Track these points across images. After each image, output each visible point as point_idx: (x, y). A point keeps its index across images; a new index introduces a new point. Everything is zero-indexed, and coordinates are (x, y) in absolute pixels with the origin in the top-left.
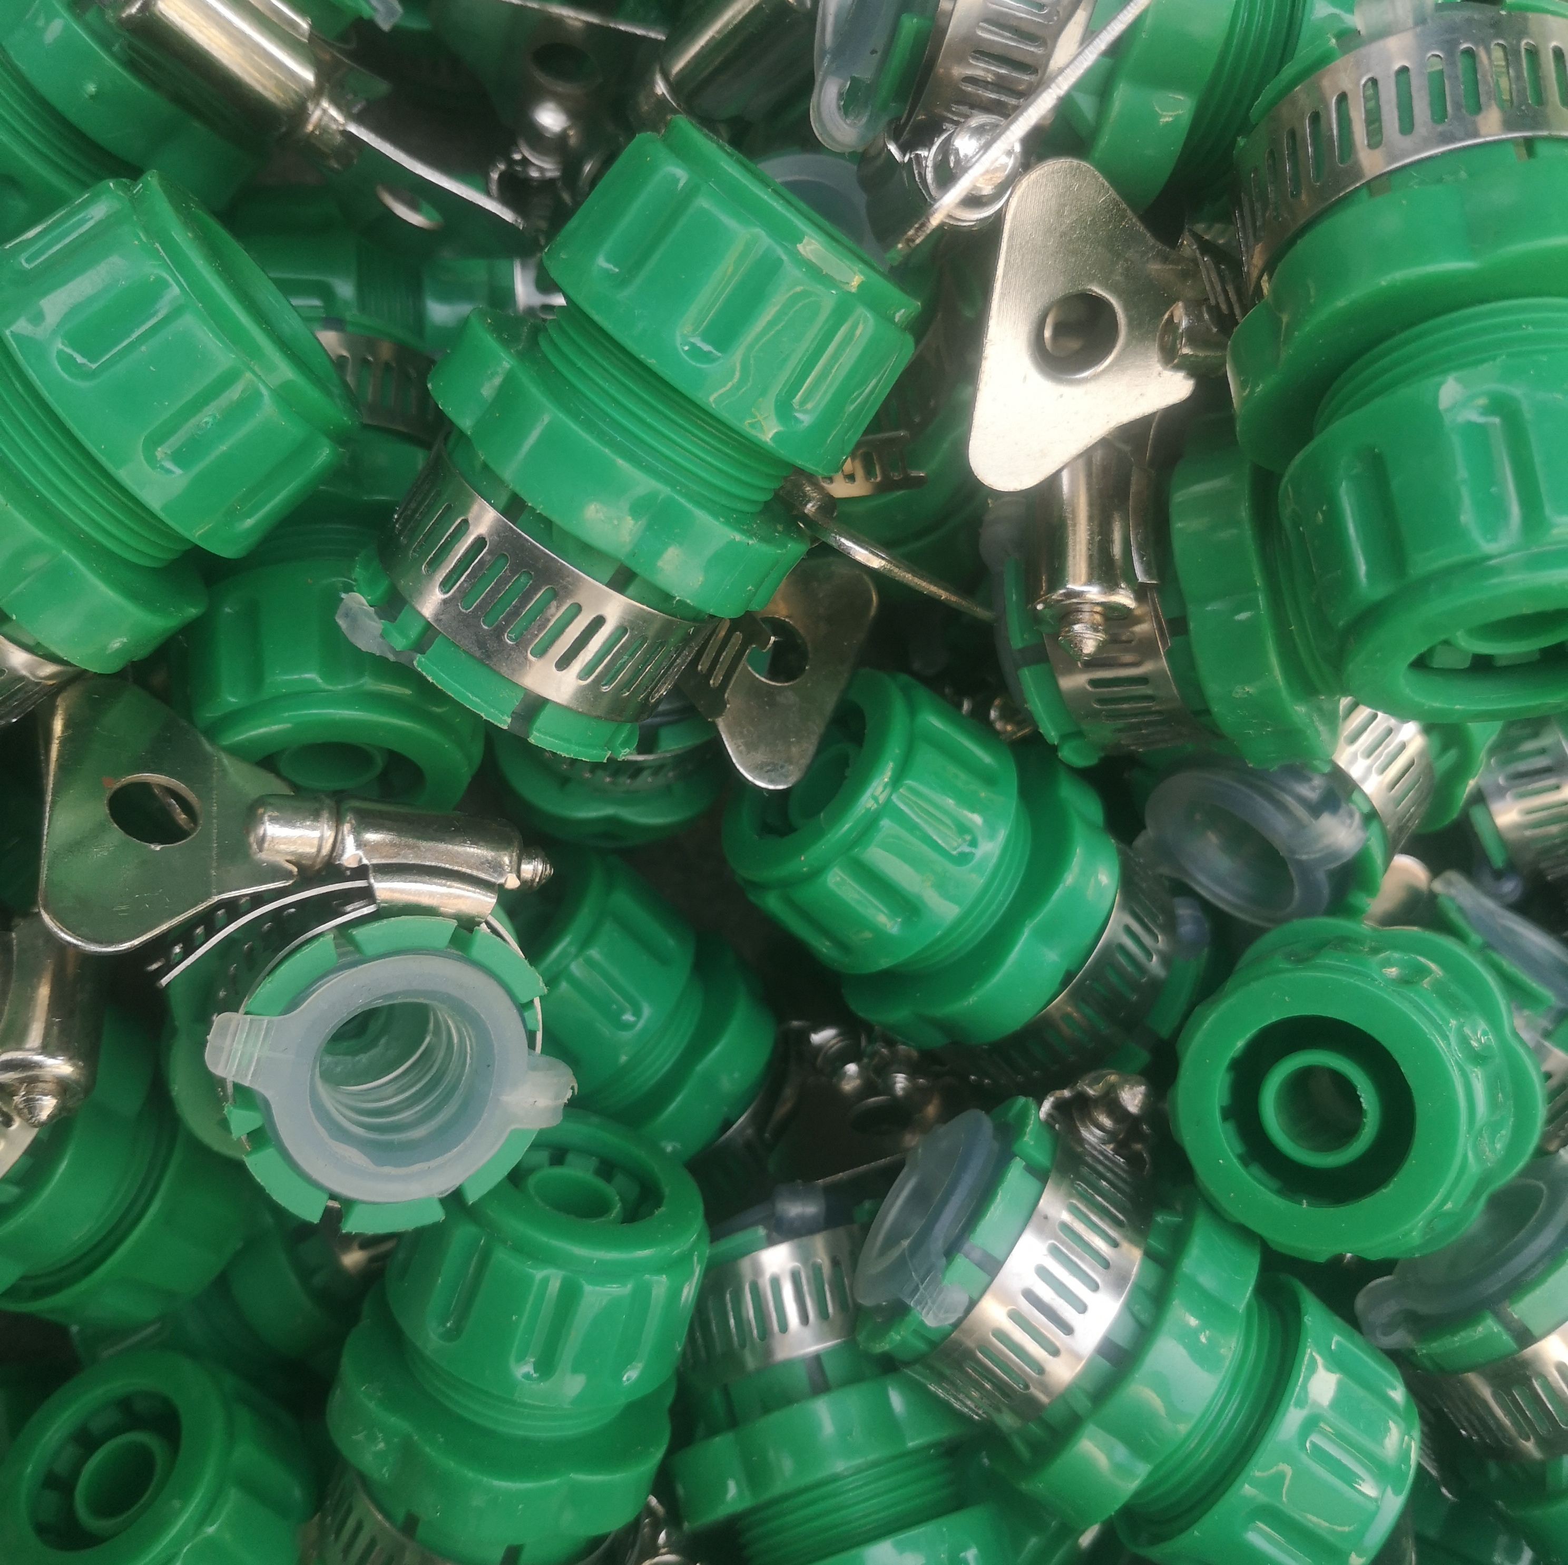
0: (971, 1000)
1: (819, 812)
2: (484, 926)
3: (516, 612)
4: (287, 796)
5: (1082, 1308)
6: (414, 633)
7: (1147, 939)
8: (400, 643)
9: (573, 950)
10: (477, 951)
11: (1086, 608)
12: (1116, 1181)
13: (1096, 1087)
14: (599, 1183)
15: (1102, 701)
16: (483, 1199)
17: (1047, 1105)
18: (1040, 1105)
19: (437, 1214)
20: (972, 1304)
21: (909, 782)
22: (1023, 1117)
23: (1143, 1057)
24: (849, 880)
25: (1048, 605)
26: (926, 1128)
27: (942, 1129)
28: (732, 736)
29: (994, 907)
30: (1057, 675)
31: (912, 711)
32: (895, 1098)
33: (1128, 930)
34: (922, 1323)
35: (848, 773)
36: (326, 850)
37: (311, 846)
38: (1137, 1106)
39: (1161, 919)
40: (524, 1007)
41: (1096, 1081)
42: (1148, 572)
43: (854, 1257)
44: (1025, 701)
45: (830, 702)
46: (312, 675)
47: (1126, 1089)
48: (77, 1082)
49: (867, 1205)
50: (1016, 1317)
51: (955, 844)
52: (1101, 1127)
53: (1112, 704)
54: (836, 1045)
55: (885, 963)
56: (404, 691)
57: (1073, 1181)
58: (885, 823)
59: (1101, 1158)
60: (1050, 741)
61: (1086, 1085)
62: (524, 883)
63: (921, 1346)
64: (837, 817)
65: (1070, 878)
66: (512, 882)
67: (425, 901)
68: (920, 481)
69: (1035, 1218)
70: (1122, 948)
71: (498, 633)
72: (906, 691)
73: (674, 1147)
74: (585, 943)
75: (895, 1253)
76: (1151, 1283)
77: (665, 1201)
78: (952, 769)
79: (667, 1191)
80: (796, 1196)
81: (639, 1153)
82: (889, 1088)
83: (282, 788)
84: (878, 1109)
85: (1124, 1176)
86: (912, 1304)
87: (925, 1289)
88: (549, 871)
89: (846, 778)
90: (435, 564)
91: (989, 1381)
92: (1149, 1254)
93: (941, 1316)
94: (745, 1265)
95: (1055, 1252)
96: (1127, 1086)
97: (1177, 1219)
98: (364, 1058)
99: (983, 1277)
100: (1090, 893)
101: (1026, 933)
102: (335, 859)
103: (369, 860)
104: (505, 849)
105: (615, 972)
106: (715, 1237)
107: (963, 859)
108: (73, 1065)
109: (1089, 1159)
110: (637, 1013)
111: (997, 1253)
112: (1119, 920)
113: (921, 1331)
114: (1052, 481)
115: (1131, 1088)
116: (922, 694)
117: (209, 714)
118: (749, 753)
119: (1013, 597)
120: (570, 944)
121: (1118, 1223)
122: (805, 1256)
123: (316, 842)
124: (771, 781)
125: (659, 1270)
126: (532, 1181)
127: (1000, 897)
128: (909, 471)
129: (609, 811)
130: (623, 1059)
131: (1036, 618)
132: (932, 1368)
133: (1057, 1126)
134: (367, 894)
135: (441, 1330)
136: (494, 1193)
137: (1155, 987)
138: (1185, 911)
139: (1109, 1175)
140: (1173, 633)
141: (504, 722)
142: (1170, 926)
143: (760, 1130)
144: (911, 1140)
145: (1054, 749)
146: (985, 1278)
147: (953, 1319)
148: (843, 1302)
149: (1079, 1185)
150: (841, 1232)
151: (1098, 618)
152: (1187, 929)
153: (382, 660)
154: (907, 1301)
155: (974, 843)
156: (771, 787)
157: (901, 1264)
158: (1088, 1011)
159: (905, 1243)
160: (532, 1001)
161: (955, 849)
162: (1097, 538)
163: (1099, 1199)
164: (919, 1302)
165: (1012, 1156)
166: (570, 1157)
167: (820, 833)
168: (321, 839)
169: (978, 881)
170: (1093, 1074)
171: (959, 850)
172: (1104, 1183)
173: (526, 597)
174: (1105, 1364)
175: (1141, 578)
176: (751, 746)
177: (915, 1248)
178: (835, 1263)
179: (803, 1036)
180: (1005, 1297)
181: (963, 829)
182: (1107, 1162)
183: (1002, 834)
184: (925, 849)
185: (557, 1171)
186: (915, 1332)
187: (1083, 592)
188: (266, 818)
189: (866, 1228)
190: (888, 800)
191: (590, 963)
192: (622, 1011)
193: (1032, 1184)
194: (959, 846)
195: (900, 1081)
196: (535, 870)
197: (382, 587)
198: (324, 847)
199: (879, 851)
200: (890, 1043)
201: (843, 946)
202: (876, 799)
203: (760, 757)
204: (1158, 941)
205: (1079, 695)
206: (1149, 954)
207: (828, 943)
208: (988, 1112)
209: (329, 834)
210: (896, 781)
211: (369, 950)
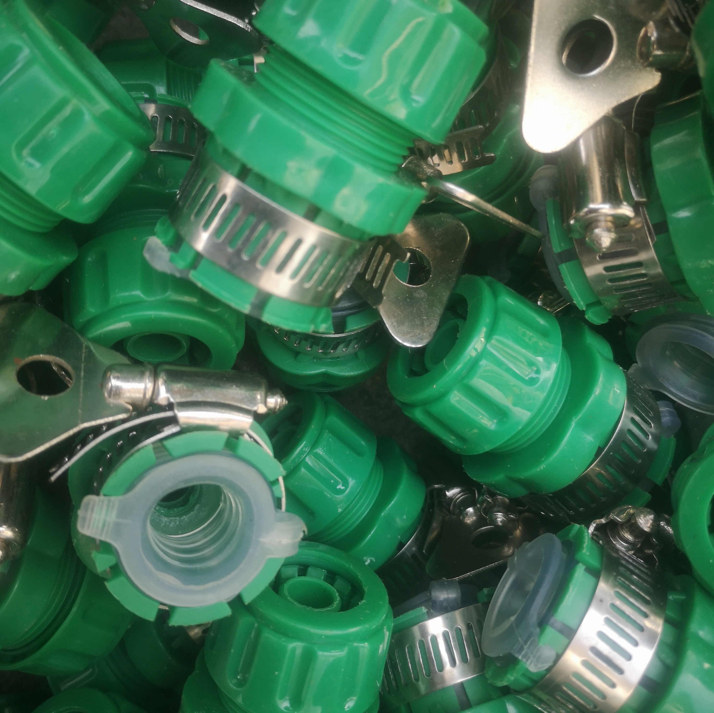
0: (542, 467)
1: (442, 360)
2: (246, 436)
3: (248, 239)
4: (126, 365)
5: (629, 657)
6: (190, 257)
7: (644, 426)
8: (181, 264)
9: (307, 450)
10: (241, 451)
11: (602, 218)
12: (642, 575)
13: (622, 516)
14: (328, 586)
15: (611, 280)
16: (254, 601)
17: (591, 529)
18: (588, 528)
19: (227, 612)
20: (559, 657)
21: (496, 337)
22: (579, 536)
23: (647, 496)
24: (464, 398)
25: (576, 220)
26: (518, 545)
27: (528, 545)
28: (389, 317)
29: (551, 411)
30: (583, 266)
31: (495, 295)
32: (497, 526)
33: (633, 420)
34: (527, 670)
35: (458, 335)
36: (149, 395)
37: (139, 393)
38: (649, 527)
39: (652, 414)
40: (273, 483)
41: (622, 512)
42: (639, 194)
43: (480, 623)
44: (564, 284)
45: (445, 296)
46: (138, 293)
47: (642, 517)
48: (14, 540)
49: (485, 591)
50: (586, 664)
51: (527, 373)
52: (626, 541)
53: (619, 282)
54: (461, 497)
55: (487, 448)
56: (194, 300)
57: (616, 577)
58: (483, 363)
59: (631, 561)
60: (580, 309)
61: (615, 515)
62: (270, 410)
63: (526, 682)
64: (452, 363)
65: (597, 390)
66: (262, 409)
67: (210, 423)
68: (492, 160)
69: (594, 602)
70: (630, 431)
71: (238, 253)
72: (490, 285)
73: (371, 561)
74: (314, 445)
75: (506, 625)
76: (669, 640)
77: (365, 596)
78: (521, 329)
79: (366, 589)
80: (443, 587)
81: (350, 566)
82: (493, 521)
83: (125, 360)
84: (488, 532)
85: (646, 571)
86: (520, 657)
87: (529, 648)
88: (285, 402)
89: (457, 338)
90: (199, 213)
91: (572, 704)
92: (668, 621)
93: (539, 665)
94: (416, 629)
95: (608, 621)
96: (642, 516)
97: (683, 597)
98: (185, 518)
99: (564, 640)
100: (611, 401)
101: (573, 424)
102: (154, 400)
103: (174, 399)
104: (257, 390)
105: (331, 461)
106: (396, 615)
107: (532, 381)
108: (13, 531)
109: (623, 562)
110: (345, 484)
111: (571, 623)
112: (627, 415)
113: (526, 674)
114: (575, 145)
115: (645, 516)
116: (501, 287)
117: (81, 320)
118: (399, 326)
119: (552, 222)
120: (305, 446)
121: (646, 602)
122: (451, 623)
123: (142, 391)
124: (413, 343)
125: (363, 640)
126: (286, 586)
127: (555, 405)
128: (485, 153)
129: (322, 370)
130: (340, 510)
131: (570, 229)
132: (535, 696)
133: (601, 542)
134: (173, 420)
135: (235, 681)
136: (262, 596)
137: (651, 454)
138: (664, 409)
139: (637, 571)
140: (658, 232)
141: (246, 309)
142: (657, 418)
143: (420, 548)
144: (508, 550)
145: (583, 312)
146: (566, 640)
147: (546, 666)
148: (476, 653)
149: (620, 579)
150: (471, 607)
151: (610, 224)
152: (666, 419)
153: (173, 277)
154: (516, 655)
155: (538, 372)
156: (413, 346)
157: (510, 631)
158: (611, 470)
159: (513, 618)
160: (278, 480)
161: (527, 376)
162: (607, 175)
163: (633, 587)
164: (524, 656)
165: (577, 562)
166: (310, 569)
167: (444, 371)
168: (145, 389)
169: (542, 396)
170: (618, 509)
171: (530, 376)
172: (635, 577)
173: (253, 229)
174: (644, 691)
175: (636, 199)
176: (400, 323)
177: (520, 621)
178: (469, 627)
179: (441, 493)
180: (579, 651)
181: (531, 364)
182: (634, 563)
183: (555, 366)
184: (508, 377)
185: (302, 578)
186: (524, 675)
187: (600, 209)
188: (111, 377)
189: (486, 605)
190: (485, 349)
191: (317, 457)
192: (337, 483)
193: (591, 579)
194: (529, 374)
195: (500, 517)
196: (276, 402)
197: (171, 234)
198: (147, 392)
199: (480, 380)
200: (492, 495)
201: (462, 439)
202: (476, 350)
203: (405, 328)
204: (651, 427)
205: (599, 278)
206: (646, 434)
207: (453, 438)
208: (556, 534)
209: (150, 385)
210: (488, 337)
211: (175, 453)
